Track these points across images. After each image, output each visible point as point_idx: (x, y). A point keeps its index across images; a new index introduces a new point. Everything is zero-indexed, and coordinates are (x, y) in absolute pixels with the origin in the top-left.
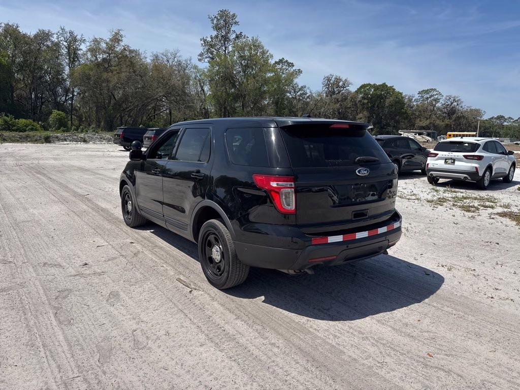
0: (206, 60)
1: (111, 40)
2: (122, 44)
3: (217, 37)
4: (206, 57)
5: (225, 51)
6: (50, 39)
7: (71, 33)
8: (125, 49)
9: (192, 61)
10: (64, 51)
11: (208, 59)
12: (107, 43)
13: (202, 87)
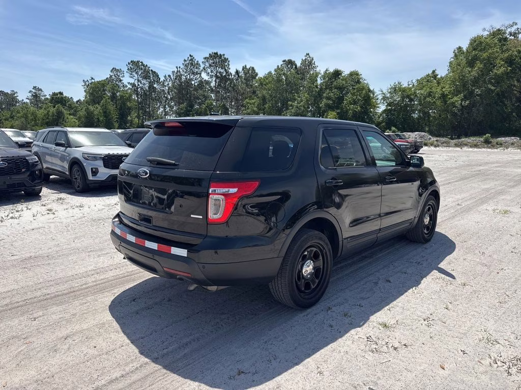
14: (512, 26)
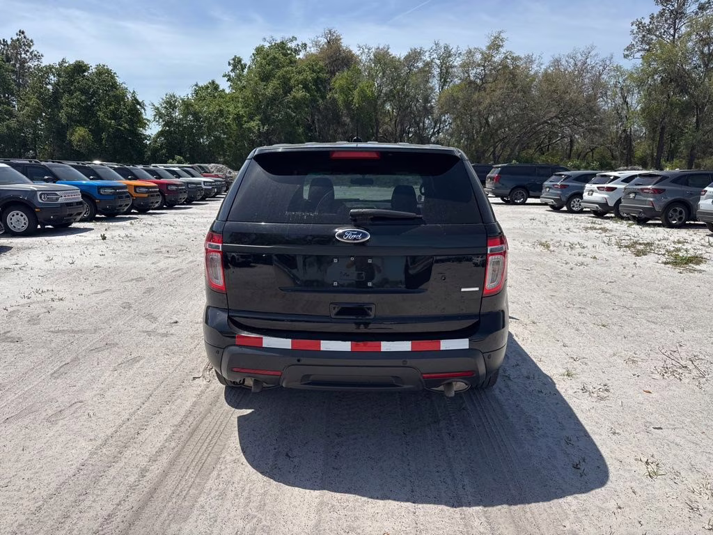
0: (638, 55)
1: (489, 48)
2: (502, 50)
3: (662, 14)
4: (639, 51)
5: (674, 36)
6: (421, 59)
7: (446, 47)
8: (506, 58)
9: (613, 60)
10: (436, 71)
11: (642, 53)
12: (482, 53)
13: (624, 98)
14: (292, 41)
